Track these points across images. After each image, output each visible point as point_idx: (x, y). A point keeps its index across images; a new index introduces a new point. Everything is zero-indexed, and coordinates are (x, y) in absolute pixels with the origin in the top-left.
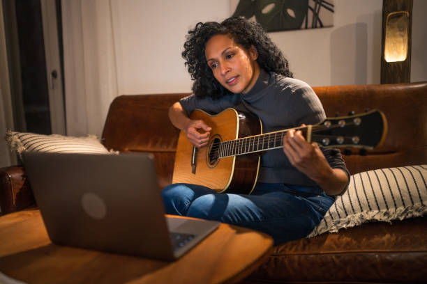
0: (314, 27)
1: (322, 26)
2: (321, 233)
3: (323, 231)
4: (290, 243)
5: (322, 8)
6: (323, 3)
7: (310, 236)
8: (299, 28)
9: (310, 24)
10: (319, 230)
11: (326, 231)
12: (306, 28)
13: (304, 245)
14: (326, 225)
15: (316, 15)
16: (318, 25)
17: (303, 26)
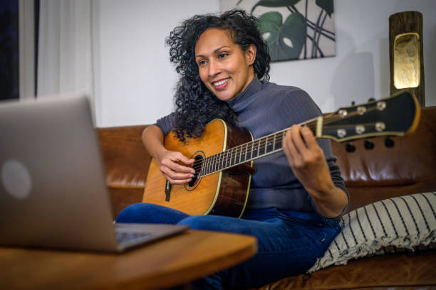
0: (314, 57)
1: (322, 56)
2: (324, 266)
3: (328, 263)
4: (286, 280)
5: (322, 36)
6: (323, 32)
7: (312, 270)
8: (297, 59)
9: (309, 54)
10: (322, 262)
11: (331, 263)
12: (305, 58)
13: (305, 281)
14: (332, 256)
15: (316, 45)
16: (318, 54)
17: (302, 56)
